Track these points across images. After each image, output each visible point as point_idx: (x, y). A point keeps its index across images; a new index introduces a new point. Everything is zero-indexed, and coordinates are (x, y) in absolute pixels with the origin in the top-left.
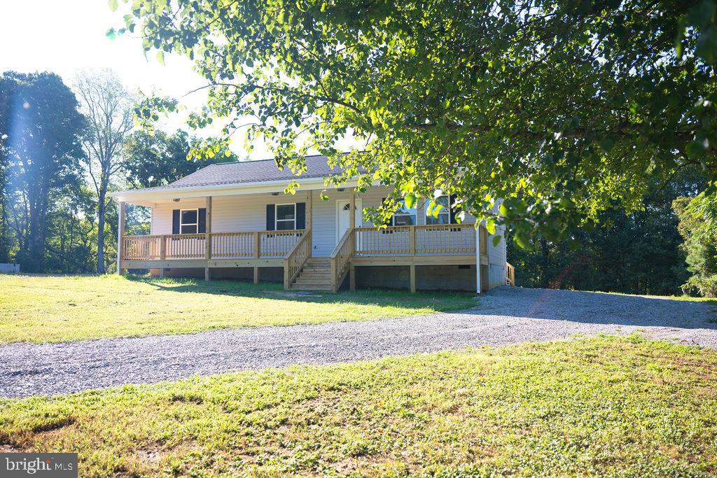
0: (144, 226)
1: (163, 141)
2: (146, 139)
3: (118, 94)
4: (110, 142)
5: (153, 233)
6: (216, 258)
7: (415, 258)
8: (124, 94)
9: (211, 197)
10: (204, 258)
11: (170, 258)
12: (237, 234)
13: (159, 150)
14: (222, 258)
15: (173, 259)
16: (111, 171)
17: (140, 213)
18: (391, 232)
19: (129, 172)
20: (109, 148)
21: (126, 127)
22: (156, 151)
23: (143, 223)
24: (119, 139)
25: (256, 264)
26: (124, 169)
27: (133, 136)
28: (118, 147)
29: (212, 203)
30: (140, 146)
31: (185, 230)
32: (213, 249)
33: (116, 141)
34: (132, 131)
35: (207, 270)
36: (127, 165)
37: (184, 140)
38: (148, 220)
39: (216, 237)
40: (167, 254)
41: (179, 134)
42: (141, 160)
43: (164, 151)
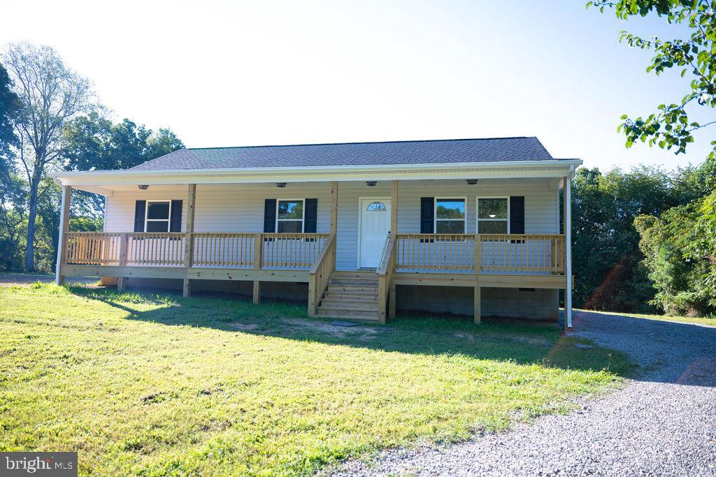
0: (82, 220)
1: (108, 130)
2: (88, 127)
3: (58, 75)
4: (47, 126)
5: (107, 229)
6: (199, 266)
7: (481, 278)
8: (66, 75)
9: (195, 185)
10: (183, 266)
11: (134, 265)
12: (230, 235)
13: (102, 140)
14: (208, 266)
15: (137, 265)
16: (46, 159)
17: (77, 206)
18: (432, 241)
19: (67, 161)
20: (45, 133)
21: (66, 112)
22: (99, 140)
23: (81, 217)
24: (58, 122)
25: (257, 277)
26: (61, 157)
27: (73, 122)
28: (56, 133)
29: (196, 193)
30: (82, 134)
31: (152, 227)
32: (195, 253)
33: (53, 126)
34: (72, 117)
35: (186, 282)
36: (65, 153)
37: (131, 131)
38: (86, 215)
39: (201, 239)
40: (129, 258)
41: (126, 124)
42: (82, 148)
43: (108, 141)
